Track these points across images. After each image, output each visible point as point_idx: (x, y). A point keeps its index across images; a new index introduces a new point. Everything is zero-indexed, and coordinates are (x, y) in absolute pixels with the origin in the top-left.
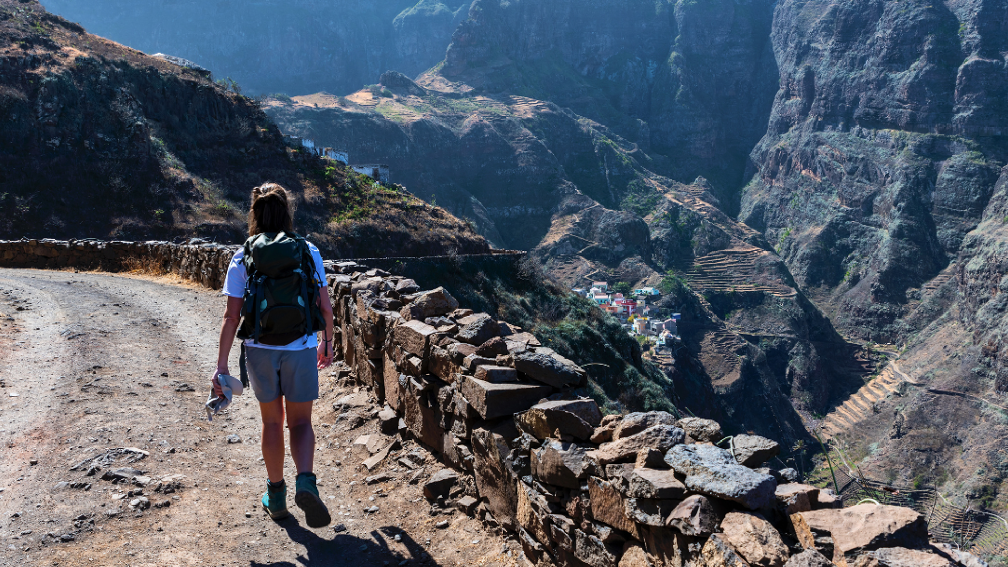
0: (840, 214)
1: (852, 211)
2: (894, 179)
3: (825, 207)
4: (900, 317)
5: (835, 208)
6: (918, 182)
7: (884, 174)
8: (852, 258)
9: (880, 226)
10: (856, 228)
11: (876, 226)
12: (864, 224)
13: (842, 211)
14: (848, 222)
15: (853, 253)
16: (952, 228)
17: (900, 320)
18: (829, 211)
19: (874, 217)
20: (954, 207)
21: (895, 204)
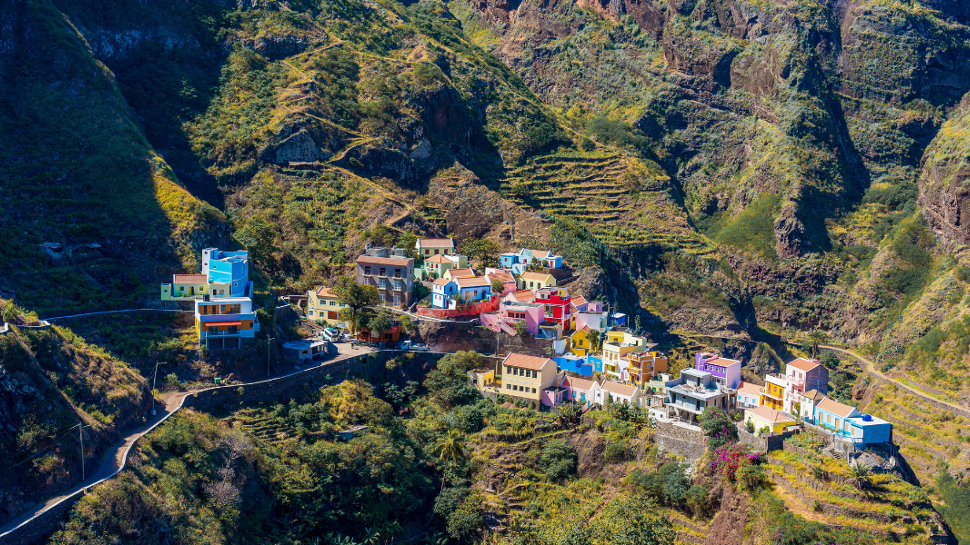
0: (670, 86)
1: (692, 81)
2: (770, 27)
3: (635, 73)
4: (834, 281)
5: (656, 74)
6: (814, 37)
7: (747, 19)
8: (696, 167)
9: (748, 113)
10: (699, 113)
11: (739, 112)
12: (713, 106)
13: (673, 80)
14: (685, 102)
15: (695, 160)
16: (876, 121)
17: (835, 287)
18: (645, 78)
19: (733, 94)
20: (877, 85)
21: (785, 75)
